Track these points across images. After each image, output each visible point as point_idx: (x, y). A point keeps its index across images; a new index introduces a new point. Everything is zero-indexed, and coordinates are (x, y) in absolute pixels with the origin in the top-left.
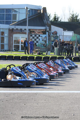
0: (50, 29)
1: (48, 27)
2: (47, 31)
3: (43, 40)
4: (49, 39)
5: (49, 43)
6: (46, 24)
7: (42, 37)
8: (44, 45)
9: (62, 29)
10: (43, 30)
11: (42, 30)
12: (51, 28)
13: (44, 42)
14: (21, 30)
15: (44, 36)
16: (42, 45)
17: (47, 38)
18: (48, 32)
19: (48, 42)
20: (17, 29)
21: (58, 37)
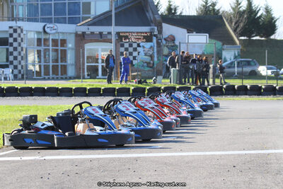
0: (160, 32)
1: (156, 28)
2: (155, 35)
3: (146, 55)
4: (159, 52)
5: (158, 60)
6: (152, 21)
7: (144, 47)
8: (148, 63)
9: (185, 31)
10: (146, 33)
11: (143, 33)
12: (162, 28)
13: (148, 59)
14: (101, 34)
15: (148, 45)
16: (145, 64)
17: (153, 50)
18: (157, 37)
19: (158, 58)
20: (92, 33)
21: (177, 47)
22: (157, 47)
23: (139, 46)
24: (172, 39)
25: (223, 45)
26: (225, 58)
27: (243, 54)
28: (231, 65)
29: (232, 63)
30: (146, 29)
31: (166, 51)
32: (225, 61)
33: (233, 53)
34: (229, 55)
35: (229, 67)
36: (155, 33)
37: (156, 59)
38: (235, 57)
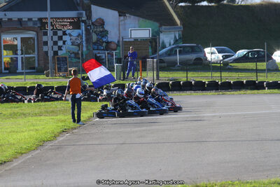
0: (89, 16)
1: (84, 12)
2: (83, 21)
4: (87, 40)
5: (88, 49)
6: (78, 4)
7: (70, 35)
9: (116, 13)
10: (73, 18)
11: (70, 18)
12: (91, 12)
14: (20, 20)
15: (75, 33)
16: (73, 55)
18: (85, 24)
19: (87, 47)
20: (10, 20)
21: (107, 32)
22: (86, 35)
23: (64, 33)
24: (101, 23)
25: (161, 26)
26: (163, 42)
27: (184, 38)
28: (171, 52)
29: (171, 50)
30: (73, 14)
31: (95, 37)
32: (164, 47)
33: (173, 36)
34: (168, 38)
35: (169, 55)
36: (83, 19)
37: (85, 49)
38: (176, 41)
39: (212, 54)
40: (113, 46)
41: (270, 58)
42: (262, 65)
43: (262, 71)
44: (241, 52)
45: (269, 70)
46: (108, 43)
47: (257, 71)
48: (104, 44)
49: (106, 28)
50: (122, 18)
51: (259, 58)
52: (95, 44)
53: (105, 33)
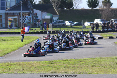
0: (33, 12)
1: (31, 11)
2: (31, 14)
3: (28, 20)
4: (32, 19)
6: (30, 9)
7: (27, 17)
8: (29, 23)
9: (40, 11)
10: (28, 13)
13: (29, 21)
14: (13, 13)
15: (29, 17)
19: (32, 21)
20: (10, 13)
21: (38, 17)
22: (32, 17)
23: (26, 17)
24: (36, 14)
25: (53, 15)
26: (54, 20)
27: (60, 19)
28: (56, 23)
29: (56, 22)
30: (28, 11)
31: (34, 18)
32: (54, 21)
34: (55, 19)
35: (55, 23)
37: (31, 21)
38: (57, 19)
39: (67, 23)
40: (39, 21)
41: (84, 24)
42: (82, 27)
43: (82, 28)
44: (76, 23)
45: (83, 28)
46: (38, 20)
47: (80, 28)
48: (37, 20)
49: (38, 15)
50: (42, 13)
51: (81, 24)
52: (34, 20)
53: (37, 17)
